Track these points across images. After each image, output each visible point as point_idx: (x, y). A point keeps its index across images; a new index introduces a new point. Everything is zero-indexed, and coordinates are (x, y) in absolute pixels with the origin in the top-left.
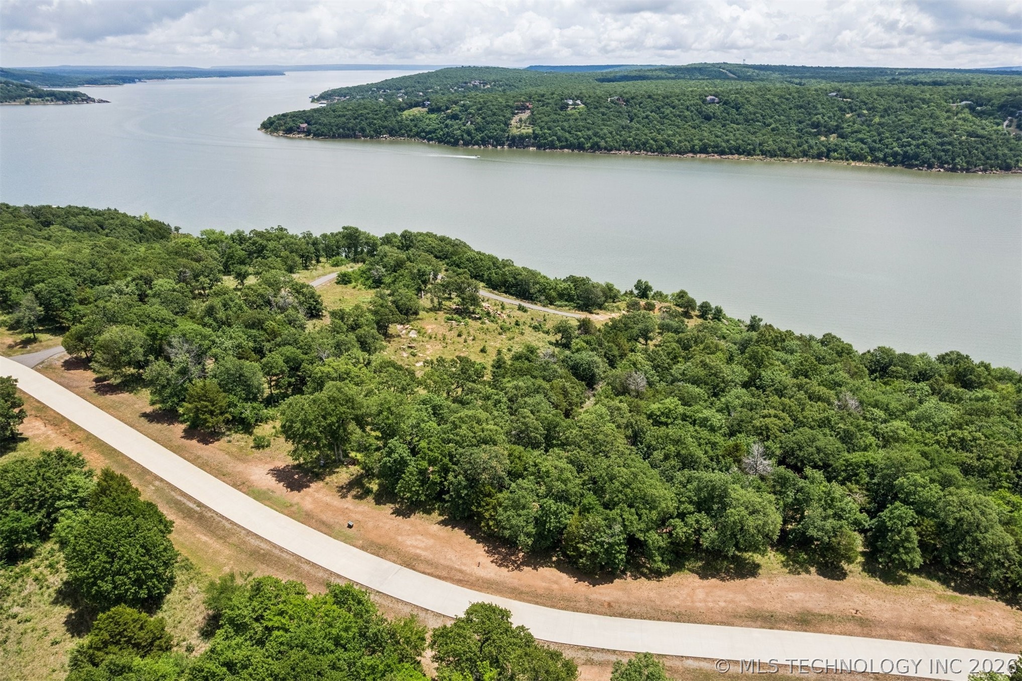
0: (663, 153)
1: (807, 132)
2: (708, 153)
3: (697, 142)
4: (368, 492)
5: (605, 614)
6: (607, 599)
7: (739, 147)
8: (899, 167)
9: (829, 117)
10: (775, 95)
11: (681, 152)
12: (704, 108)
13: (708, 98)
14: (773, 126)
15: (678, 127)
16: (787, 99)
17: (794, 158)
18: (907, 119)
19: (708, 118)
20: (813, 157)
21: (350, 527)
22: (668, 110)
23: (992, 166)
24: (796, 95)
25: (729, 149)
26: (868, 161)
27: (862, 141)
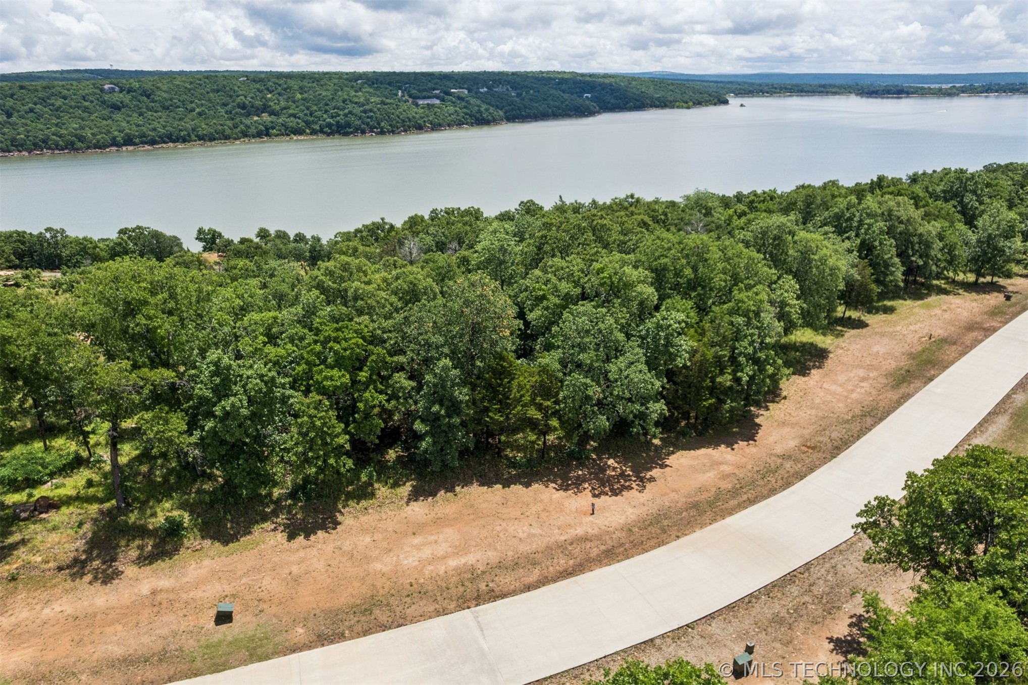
0: (77, 150)
1: (237, 113)
2: (135, 144)
3: (116, 133)
4: (174, 530)
5: (825, 461)
6: (792, 444)
7: (171, 135)
8: (336, 136)
9: (252, 98)
10: (184, 82)
11: (100, 146)
12: (106, 97)
13: (106, 87)
14: (198, 110)
15: (83, 119)
16: (200, 85)
17: (235, 139)
18: (324, 93)
19: (116, 107)
20: (254, 137)
21: (223, 618)
22: (59, 102)
23: (409, 127)
24: (207, 81)
25: (160, 137)
26: (307, 134)
27: (294, 116)
